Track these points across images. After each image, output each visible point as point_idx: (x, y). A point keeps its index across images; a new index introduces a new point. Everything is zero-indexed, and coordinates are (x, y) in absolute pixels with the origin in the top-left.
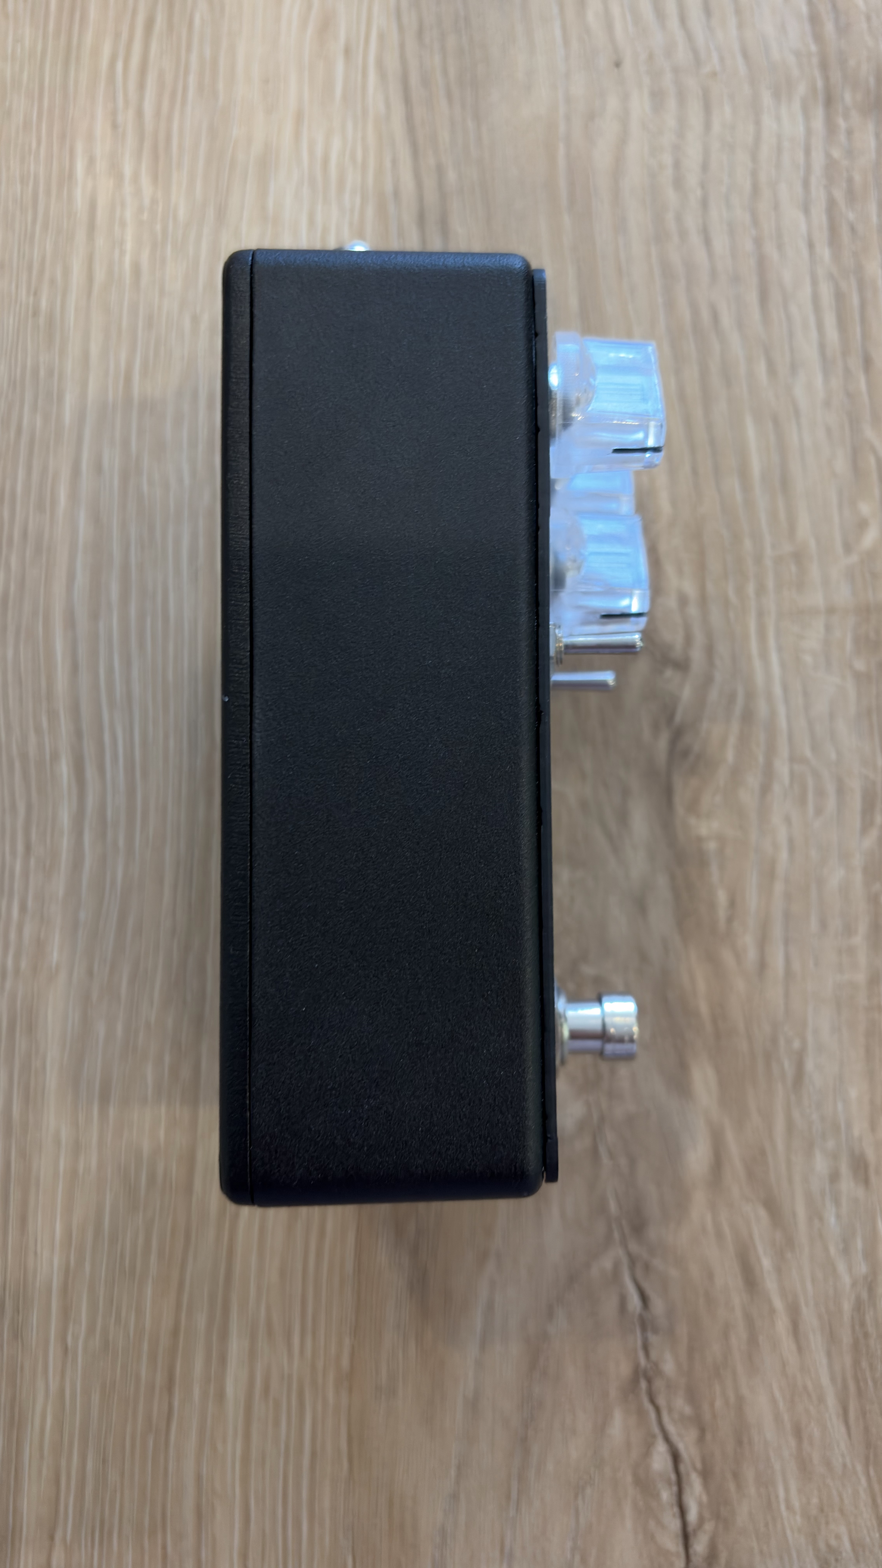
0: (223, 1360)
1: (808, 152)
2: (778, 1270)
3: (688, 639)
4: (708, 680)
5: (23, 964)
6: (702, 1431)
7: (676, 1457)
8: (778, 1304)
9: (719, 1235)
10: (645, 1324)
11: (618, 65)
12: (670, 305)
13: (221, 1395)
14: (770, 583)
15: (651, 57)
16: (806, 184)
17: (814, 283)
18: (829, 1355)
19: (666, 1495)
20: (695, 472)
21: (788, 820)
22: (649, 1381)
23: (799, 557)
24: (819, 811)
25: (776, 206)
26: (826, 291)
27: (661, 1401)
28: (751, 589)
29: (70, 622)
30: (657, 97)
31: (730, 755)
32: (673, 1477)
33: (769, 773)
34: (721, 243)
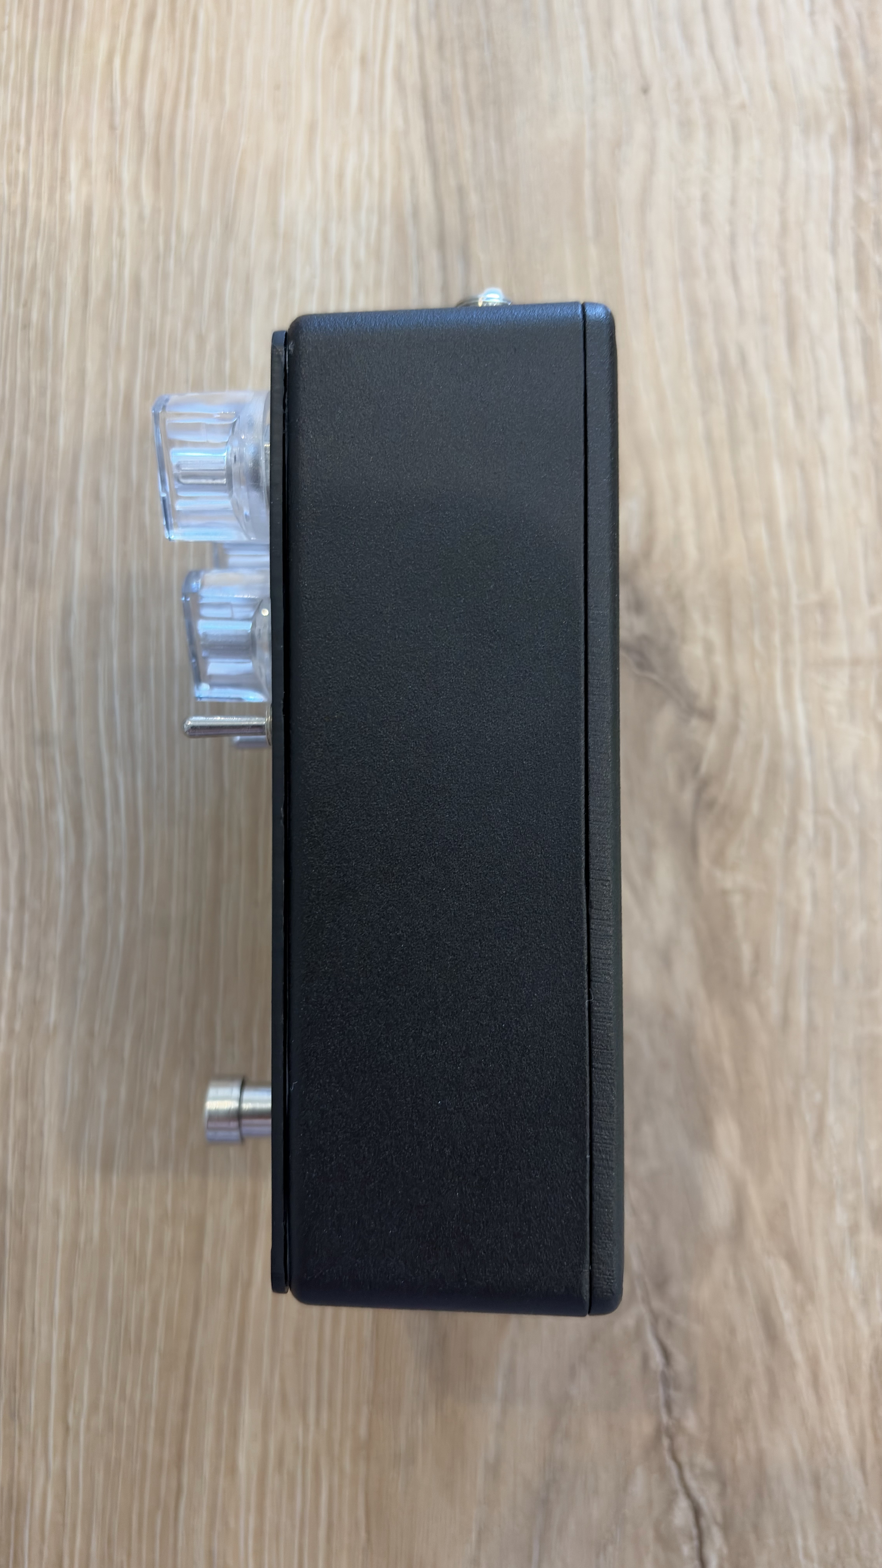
0: (234, 1433)
1: (836, 191)
2: (800, 1323)
3: (714, 689)
4: (734, 730)
5: (18, 1026)
6: (723, 1485)
7: (697, 1512)
8: (799, 1356)
9: (741, 1290)
10: (667, 1381)
11: (645, 90)
12: (698, 343)
13: (233, 1469)
14: (796, 632)
15: (679, 85)
16: (834, 225)
17: (842, 327)
18: (848, 1404)
19: (687, 1550)
20: (722, 517)
21: (812, 873)
22: (671, 1438)
23: (824, 607)
24: (842, 864)
25: (804, 247)
26: (853, 336)
27: (683, 1458)
28: (777, 639)
29: (66, 660)
30: (686, 126)
31: (755, 807)
32: (694, 1532)
33: (794, 824)
34: (749, 282)
